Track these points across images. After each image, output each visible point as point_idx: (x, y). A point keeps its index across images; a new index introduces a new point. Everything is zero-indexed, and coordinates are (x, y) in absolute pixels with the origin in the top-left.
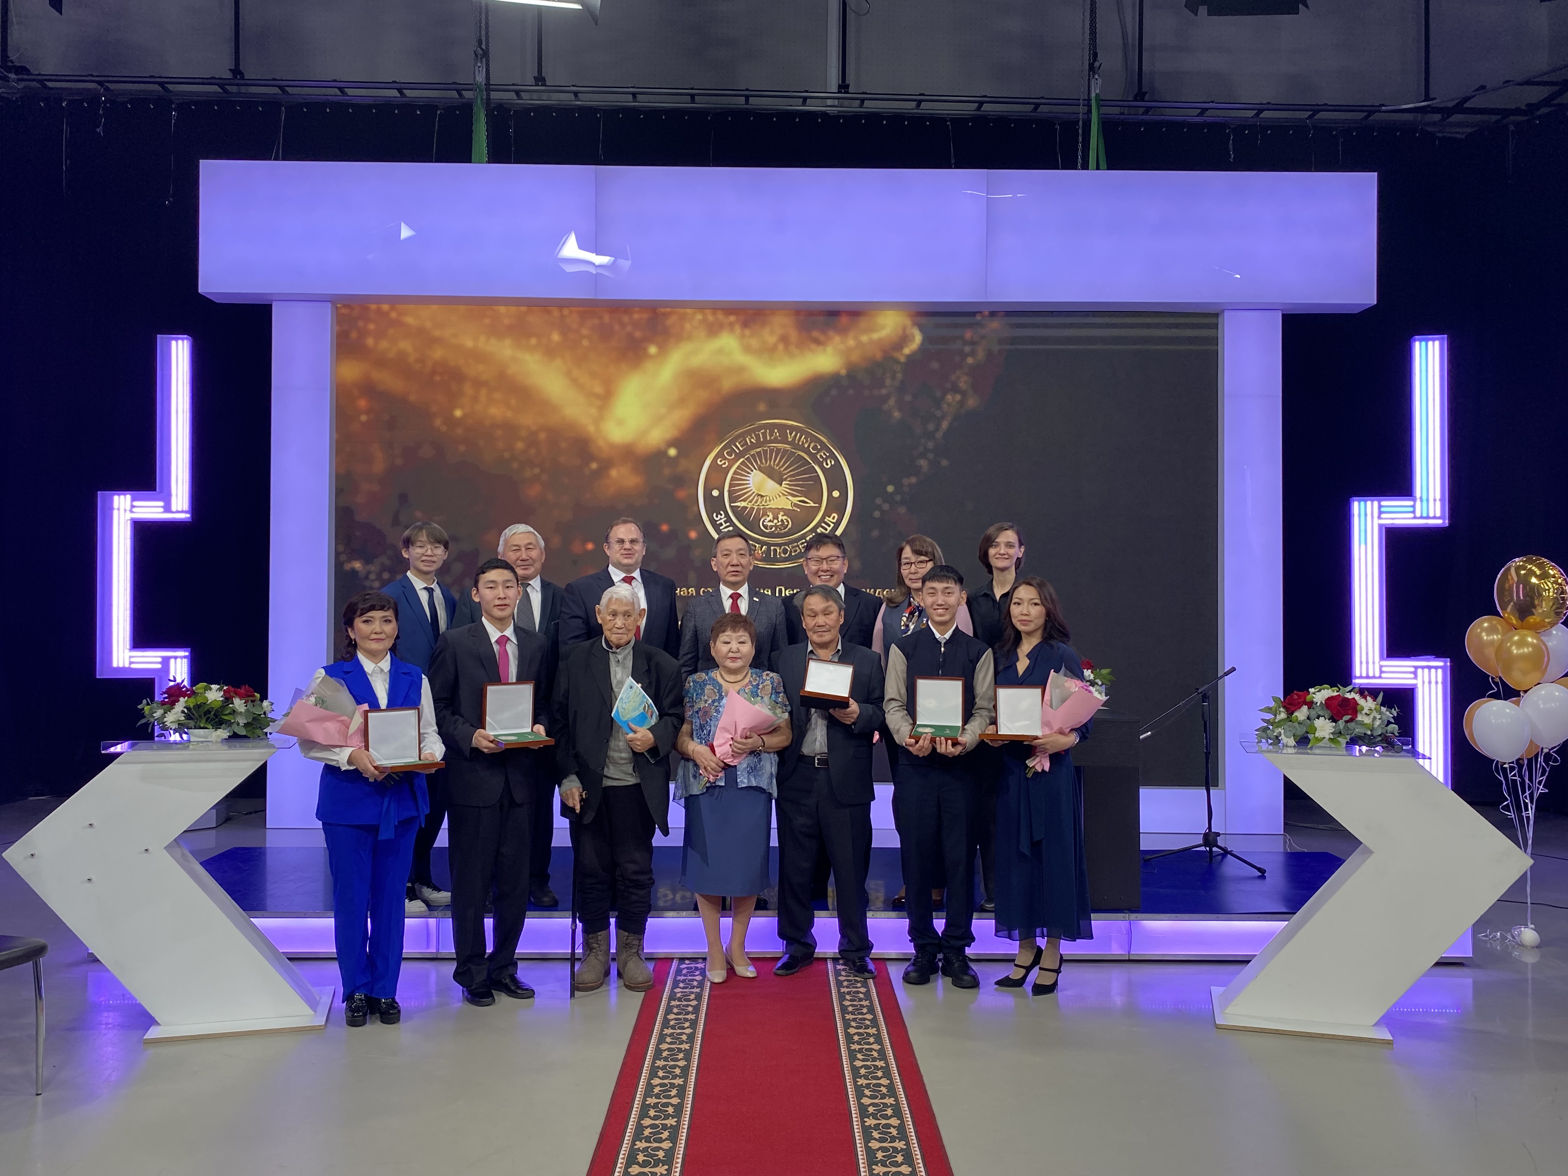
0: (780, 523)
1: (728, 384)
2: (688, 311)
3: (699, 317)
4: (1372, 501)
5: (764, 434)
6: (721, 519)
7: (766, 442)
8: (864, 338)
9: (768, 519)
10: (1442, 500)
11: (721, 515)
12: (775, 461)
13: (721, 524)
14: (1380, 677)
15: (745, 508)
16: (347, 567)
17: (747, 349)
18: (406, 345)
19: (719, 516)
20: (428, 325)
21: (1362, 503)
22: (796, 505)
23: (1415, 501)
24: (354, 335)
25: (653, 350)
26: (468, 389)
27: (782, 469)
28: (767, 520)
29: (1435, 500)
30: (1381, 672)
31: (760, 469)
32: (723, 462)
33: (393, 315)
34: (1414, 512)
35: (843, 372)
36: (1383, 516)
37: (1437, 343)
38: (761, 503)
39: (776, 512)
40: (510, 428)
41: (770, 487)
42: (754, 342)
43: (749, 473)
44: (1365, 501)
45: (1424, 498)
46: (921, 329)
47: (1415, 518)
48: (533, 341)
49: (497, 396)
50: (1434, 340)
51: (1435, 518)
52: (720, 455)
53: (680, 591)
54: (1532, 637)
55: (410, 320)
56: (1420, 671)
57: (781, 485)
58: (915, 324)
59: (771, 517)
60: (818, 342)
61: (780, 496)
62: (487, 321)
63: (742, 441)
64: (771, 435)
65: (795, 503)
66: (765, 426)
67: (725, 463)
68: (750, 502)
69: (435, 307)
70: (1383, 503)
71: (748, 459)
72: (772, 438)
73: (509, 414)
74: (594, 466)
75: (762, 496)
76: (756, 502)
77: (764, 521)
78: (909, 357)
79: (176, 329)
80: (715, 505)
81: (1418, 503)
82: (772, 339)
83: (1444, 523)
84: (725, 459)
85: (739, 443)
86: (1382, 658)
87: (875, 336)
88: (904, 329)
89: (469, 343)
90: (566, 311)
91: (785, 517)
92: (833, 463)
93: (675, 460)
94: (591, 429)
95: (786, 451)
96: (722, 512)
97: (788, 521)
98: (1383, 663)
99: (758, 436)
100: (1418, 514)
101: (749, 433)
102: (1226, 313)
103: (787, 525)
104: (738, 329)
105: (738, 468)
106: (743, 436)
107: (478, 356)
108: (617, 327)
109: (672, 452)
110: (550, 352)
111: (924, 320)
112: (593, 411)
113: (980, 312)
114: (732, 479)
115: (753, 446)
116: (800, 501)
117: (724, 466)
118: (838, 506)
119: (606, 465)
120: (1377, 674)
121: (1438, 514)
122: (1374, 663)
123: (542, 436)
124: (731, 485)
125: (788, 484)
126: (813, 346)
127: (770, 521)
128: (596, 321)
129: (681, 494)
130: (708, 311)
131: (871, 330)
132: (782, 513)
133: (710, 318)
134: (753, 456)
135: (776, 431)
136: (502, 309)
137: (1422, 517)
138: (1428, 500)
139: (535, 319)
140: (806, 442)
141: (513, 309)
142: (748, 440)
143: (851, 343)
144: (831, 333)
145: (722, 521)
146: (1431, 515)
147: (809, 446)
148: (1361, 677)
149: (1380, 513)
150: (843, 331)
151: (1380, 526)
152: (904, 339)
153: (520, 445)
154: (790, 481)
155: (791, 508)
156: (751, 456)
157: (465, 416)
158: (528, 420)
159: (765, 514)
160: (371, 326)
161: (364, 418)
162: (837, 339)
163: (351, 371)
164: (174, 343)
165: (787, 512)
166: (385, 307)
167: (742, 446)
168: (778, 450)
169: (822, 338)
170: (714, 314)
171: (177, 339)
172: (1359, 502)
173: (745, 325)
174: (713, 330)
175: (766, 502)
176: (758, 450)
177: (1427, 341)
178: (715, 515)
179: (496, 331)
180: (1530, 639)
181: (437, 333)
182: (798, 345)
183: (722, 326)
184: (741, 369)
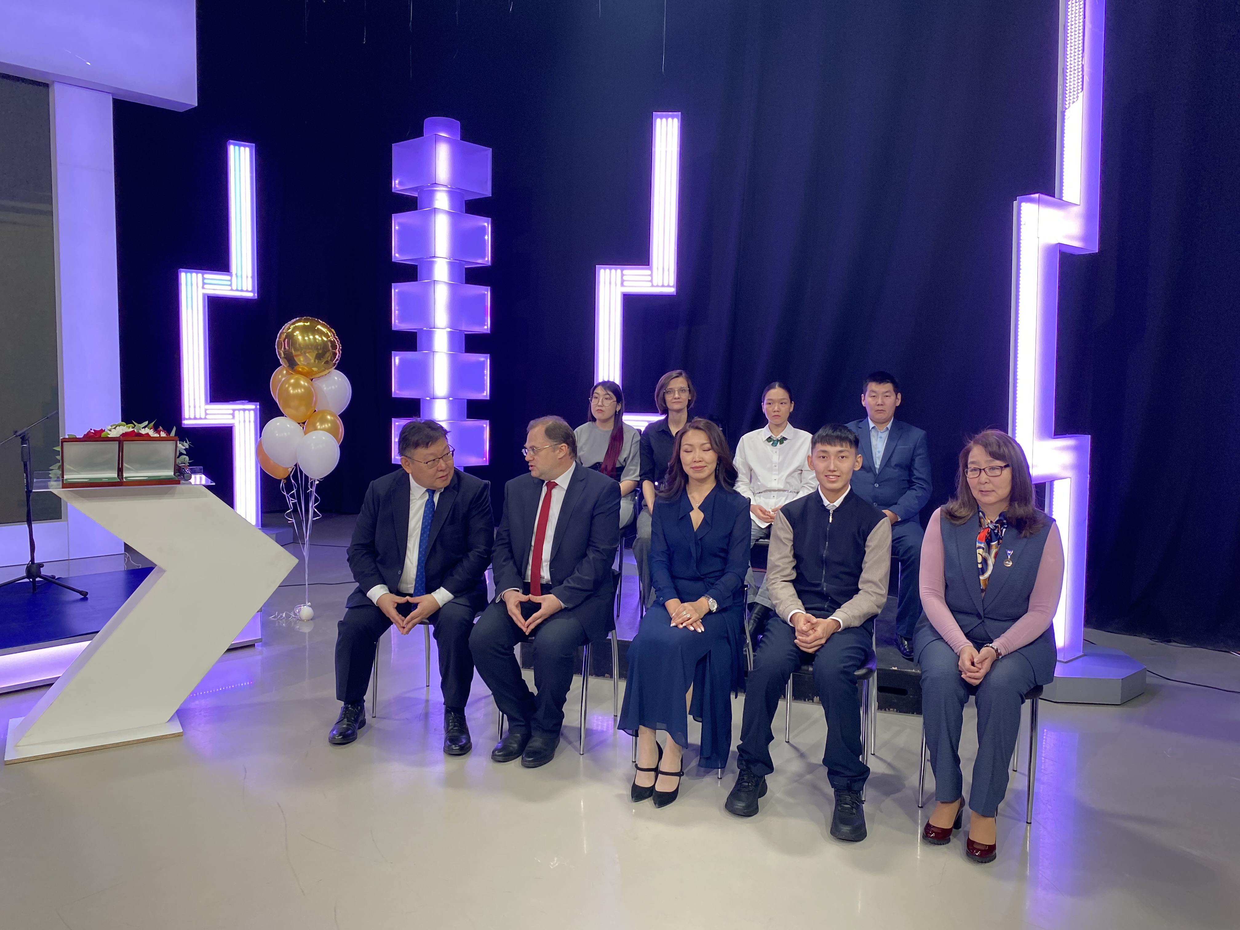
4: (196, 273)
14: (205, 418)
21: (189, 274)
23: (231, 275)
30: (206, 414)
34: (231, 285)
36: (206, 286)
37: (247, 149)
45: (239, 274)
47: (232, 290)
50: (245, 146)
51: (247, 291)
56: (236, 412)
70: (205, 276)
81: (234, 277)
83: (254, 296)
86: (206, 403)
98: (208, 407)
100: (234, 288)
102: (56, 84)
120: (203, 416)
121: (250, 289)
122: (200, 407)
137: (237, 290)
138: (241, 277)
146: (244, 288)
148: (190, 419)
151: (204, 295)
172: (186, 272)
177: (240, 146)
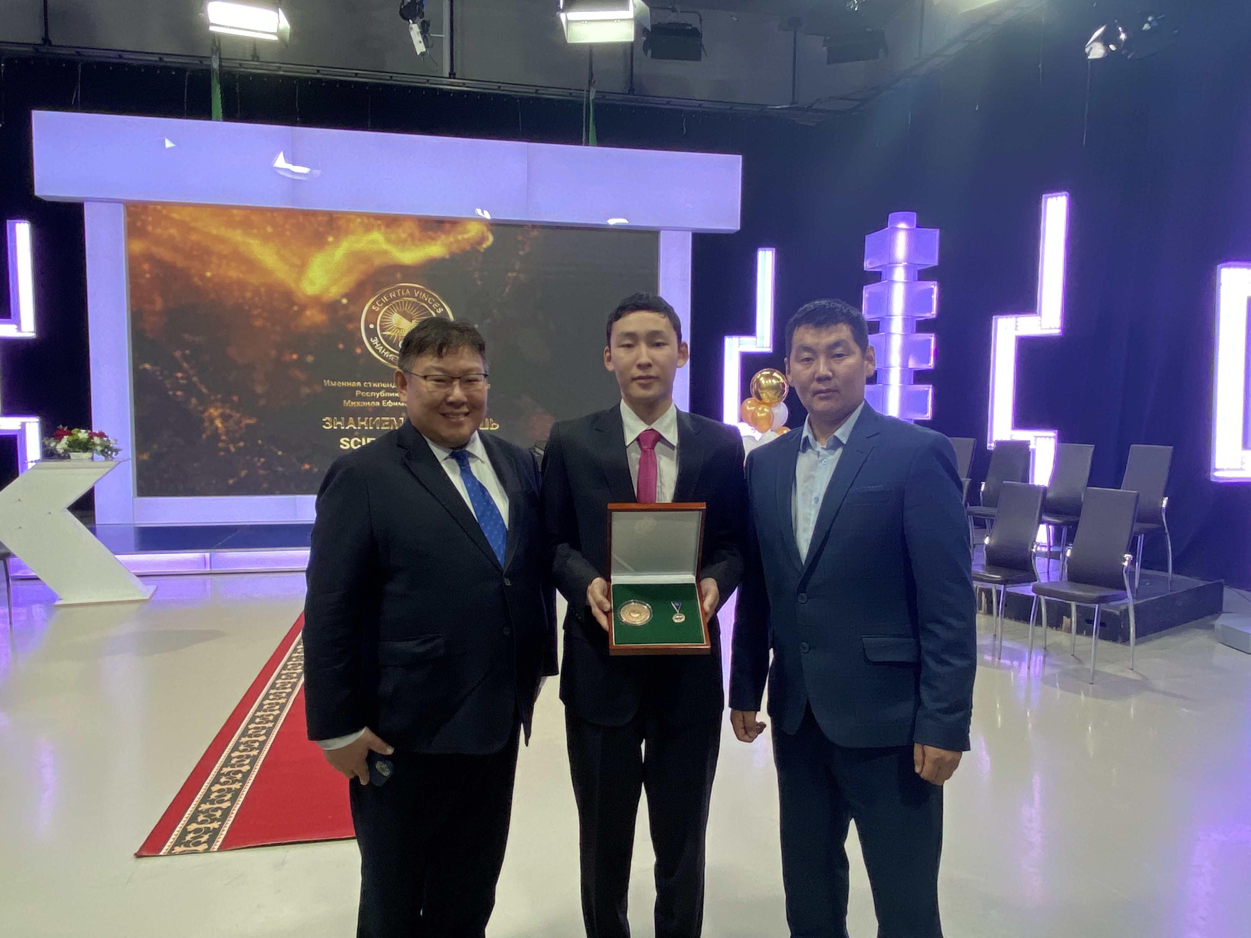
1: (378, 262)
2: (352, 218)
3: (359, 220)
4: (735, 338)
5: (401, 292)
7: (402, 297)
8: (459, 237)
10: (770, 338)
12: (407, 308)
15: (390, 335)
16: (141, 367)
17: (388, 241)
18: (173, 231)
19: (374, 339)
20: (188, 219)
21: (730, 339)
23: (756, 338)
24: (139, 224)
25: (330, 239)
26: (214, 259)
29: (766, 338)
31: (398, 312)
32: (376, 308)
33: (165, 213)
34: (756, 344)
35: (447, 257)
36: (740, 346)
37: (770, 252)
40: (242, 285)
41: (405, 323)
42: (393, 236)
43: (392, 315)
44: (732, 338)
46: (493, 234)
48: (255, 231)
49: (233, 264)
50: (769, 250)
51: (767, 347)
52: (374, 303)
55: (175, 216)
57: (411, 322)
58: (488, 230)
60: (432, 238)
62: (226, 220)
64: (404, 293)
66: (401, 287)
67: (376, 309)
68: (393, 332)
69: (191, 208)
70: (741, 339)
71: (391, 306)
72: (406, 294)
73: (241, 276)
74: (296, 308)
76: (397, 332)
78: (485, 249)
79: (20, 217)
80: (372, 334)
82: (403, 236)
83: (771, 350)
84: (377, 306)
85: (386, 297)
87: (466, 236)
88: (483, 233)
89: (214, 232)
90: (275, 214)
92: (442, 310)
93: (345, 307)
94: (293, 285)
95: (414, 302)
96: (376, 338)
99: (397, 293)
100: (758, 346)
101: (391, 291)
104: (383, 228)
105: (385, 311)
106: (387, 293)
107: (221, 240)
108: (308, 225)
109: (344, 301)
110: (266, 238)
111: (495, 229)
112: (295, 275)
113: (526, 226)
114: (382, 318)
115: (394, 299)
117: (377, 310)
119: (303, 308)
123: (263, 289)
124: (381, 322)
126: (429, 240)
128: (294, 222)
129: (351, 326)
130: (364, 218)
131: (464, 232)
133: (366, 221)
134: (394, 305)
135: (407, 290)
136: (235, 212)
137: (760, 347)
139: (254, 218)
140: (426, 297)
141: (241, 212)
142: (390, 295)
143: (452, 239)
144: (439, 233)
145: (376, 343)
147: (428, 299)
149: (739, 344)
150: (447, 233)
151: (740, 352)
152: (483, 239)
153: (248, 295)
154: (417, 320)
156: (393, 304)
157: (213, 275)
158: (253, 279)
160: (150, 219)
161: (148, 276)
162: (443, 237)
163: (138, 246)
164: (18, 225)
166: (159, 207)
167: (387, 299)
168: (409, 302)
169: (434, 236)
170: (368, 219)
171: (20, 223)
172: (729, 337)
173: (387, 227)
174: (368, 229)
175: (402, 332)
176: (398, 301)
177: (765, 250)
178: (371, 339)
179: (231, 224)
181: (193, 224)
182: (420, 240)
183: (373, 227)
184: (385, 252)
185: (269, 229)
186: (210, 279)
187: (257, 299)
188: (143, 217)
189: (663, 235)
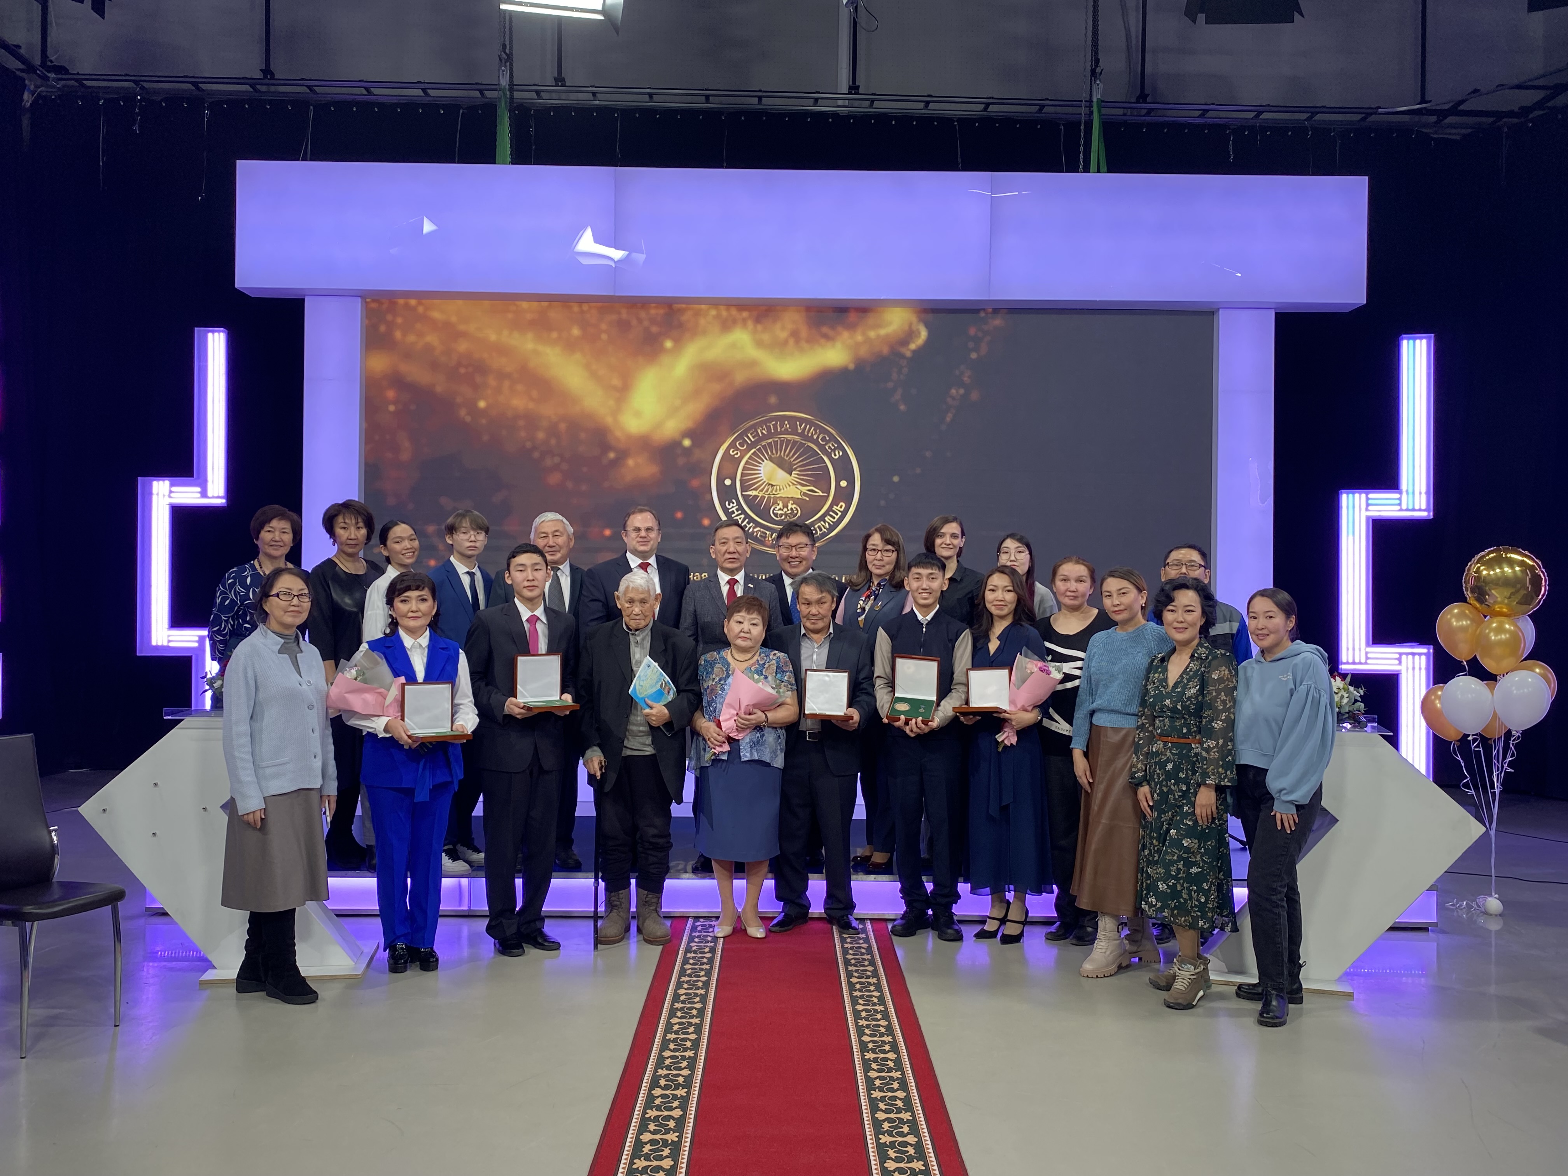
0: (790, 512)
1: (740, 378)
2: (703, 306)
3: (713, 312)
4: (1360, 494)
5: (775, 426)
6: (732, 507)
7: (777, 433)
8: (872, 334)
9: (778, 507)
10: (1427, 493)
11: (733, 503)
12: (785, 452)
13: (733, 512)
14: (1366, 663)
15: (756, 497)
17: (759, 344)
18: (432, 339)
19: (731, 504)
20: (454, 319)
21: (1351, 496)
22: (805, 494)
23: (1401, 493)
24: (382, 328)
25: (669, 344)
26: (492, 381)
27: (792, 460)
28: (778, 509)
29: (1420, 493)
30: (1367, 658)
31: (771, 459)
32: (735, 452)
33: (421, 309)
34: (1400, 504)
35: (851, 366)
36: (1370, 508)
37: (1424, 341)
38: (772, 492)
39: (786, 501)
40: (532, 420)
41: (781, 476)
42: (766, 337)
43: (760, 463)
44: (1354, 494)
45: (1410, 491)
46: (927, 326)
47: (1401, 510)
48: (554, 335)
49: (520, 387)
50: (1421, 339)
51: (1420, 510)
52: (732, 445)
53: (694, 576)
54: (1509, 624)
55: (436, 315)
56: (1404, 657)
57: (791, 475)
58: (921, 320)
59: (781, 506)
60: (827, 337)
61: (789, 486)
62: (510, 316)
63: (753, 433)
64: (781, 427)
65: (804, 493)
66: (776, 418)
67: (737, 454)
68: (762, 491)
69: (460, 302)
70: (1370, 496)
71: (759, 450)
72: (783, 429)
73: (531, 405)
74: (612, 455)
75: (773, 486)
76: (767, 491)
77: (774, 509)
78: (914, 352)
79: (213, 323)
80: (727, 494)
81: (1404, 495)
82: (783, 335)
83: (1429, 515)
84: (738, 449)
85: (751, 434)
86: (1368, 645)
87: (883, 332)
88: (911, 325)
89: (493, 337)
90: (585, 307)
91: (795, 506)
92: (841, 454)
93: (688, 451)
94: (609, 420)
95: (795, 442)
96: (734, 501)
97: (797, 510)
98: (1369, 649)
99: (769, 428)
100: (1404, 507)
101: (760, 424)
102: (1221, 311)
103: (797, 514)
104: (750, 324)
105: (750, 458)
106: (754, 427)
107: (502, 350)
108: (634, 322)
109: (687, 443)
110: (570, 346)
111: (930, 317)
112: (611, 403)
113: (984, 309)
114: (744, 468)
115: (765, 437)
116: (809, 490)
117: (736, 456)
118: (845, 495)
119: (623, 455)
120: (1363, 661)
121: (1424, 507)
122: (1360, 649)
123: (563, 426)
124: (743, 475)
125: (798, 474)
126: (823, 341)
127: (780, 509)
128: (614, 317)
129: (695, 483)
130: (722, 307)
131: (879, 326)
132: (791, 502)
133: (724, 313)
134: (764, 447)
135: (786, 422)
136: (525, 305)
137: (1407, 510)
138: (1413, 493)
139: (556, 314)
140: (816, 433)
141: (535, 304)
142: (759, 431)
143: (859, 338)
144: (840, 329)
145: (734, 509)
146: (1417, 507)
147: (818, 437)
148: (1348, 663)
149: (1368, 505)
150: (852, 327)
151: (1368, 518)
152: (911, 334)
153: (541, 435)
154: (799, 471)
155: (800, 497)
156: (762, 446)
157: (488, 407)
158: (549, 411)
159: (775, 503)
160: (399, 320)
161: (392, 408)
162: (846, 334)
163: (380, 363)
164: (210, 335)
165: (796, 501)
166: (413, 302)
167: (753, 437)
168: (788, 441)
169: (830, 333)
170: (728, 310)
171: (213, 332)
172: (1348, 494)
173: (758, 320)
174: (726, 326)
175: (776, 491)
176: (770, 440)
177: (1415, 339)
178: (727, 503)
179: (518, 325)
180: (1507, 626)
181: (462, 327)
182: (808, 341)
183: (735, 322)
184: (753, 363)
185: (576, 331)
186: (484, 412)
187: (553, 442)
188: (389, 317)
189: (1224, 320)
